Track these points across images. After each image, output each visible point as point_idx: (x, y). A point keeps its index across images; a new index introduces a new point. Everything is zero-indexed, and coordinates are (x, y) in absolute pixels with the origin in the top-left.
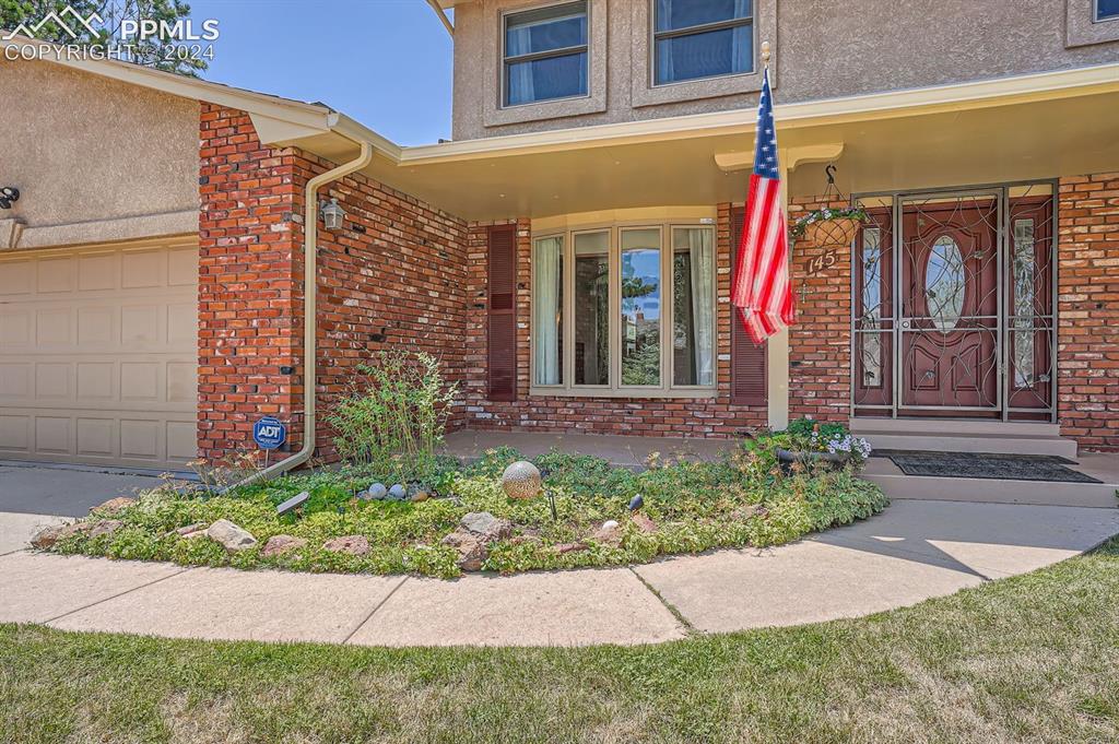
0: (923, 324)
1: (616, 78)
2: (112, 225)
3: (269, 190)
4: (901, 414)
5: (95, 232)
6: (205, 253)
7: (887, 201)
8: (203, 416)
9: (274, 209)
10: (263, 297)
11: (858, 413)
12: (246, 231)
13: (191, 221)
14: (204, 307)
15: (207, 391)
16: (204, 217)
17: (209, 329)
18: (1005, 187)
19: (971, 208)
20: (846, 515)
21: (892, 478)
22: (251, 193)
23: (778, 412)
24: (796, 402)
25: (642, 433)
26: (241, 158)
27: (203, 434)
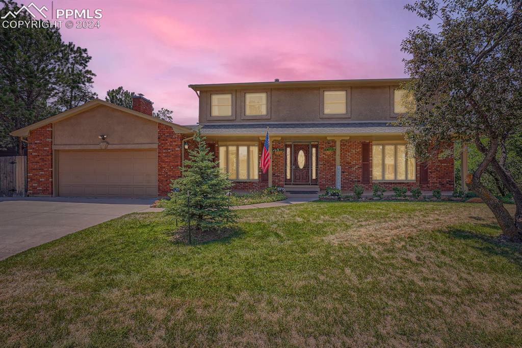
0: (297, 167)
1: (238, 113)
2: (134, 145)
3: (175, 142)
4: (293, 184)
5: (129, 147)
6: (159, 153)
7: (291, 143)
8: (159, 186)
9: (176, 145)
10: (174, 162)
11: (286, 184)
12: (169, 149)
13: (156, 146)
14: (159, 164)
15: (160, 181)
16: (159, 146)
17: (161, 169)
18: (310, 142)
19: (305, 145)
20: (279, 199)
21: (289, 194)
22: (171, 141)
23: (270, 184)
24: (274, 182)
25: (243, 189)
26: (168, 134)
27: (159, 189)
